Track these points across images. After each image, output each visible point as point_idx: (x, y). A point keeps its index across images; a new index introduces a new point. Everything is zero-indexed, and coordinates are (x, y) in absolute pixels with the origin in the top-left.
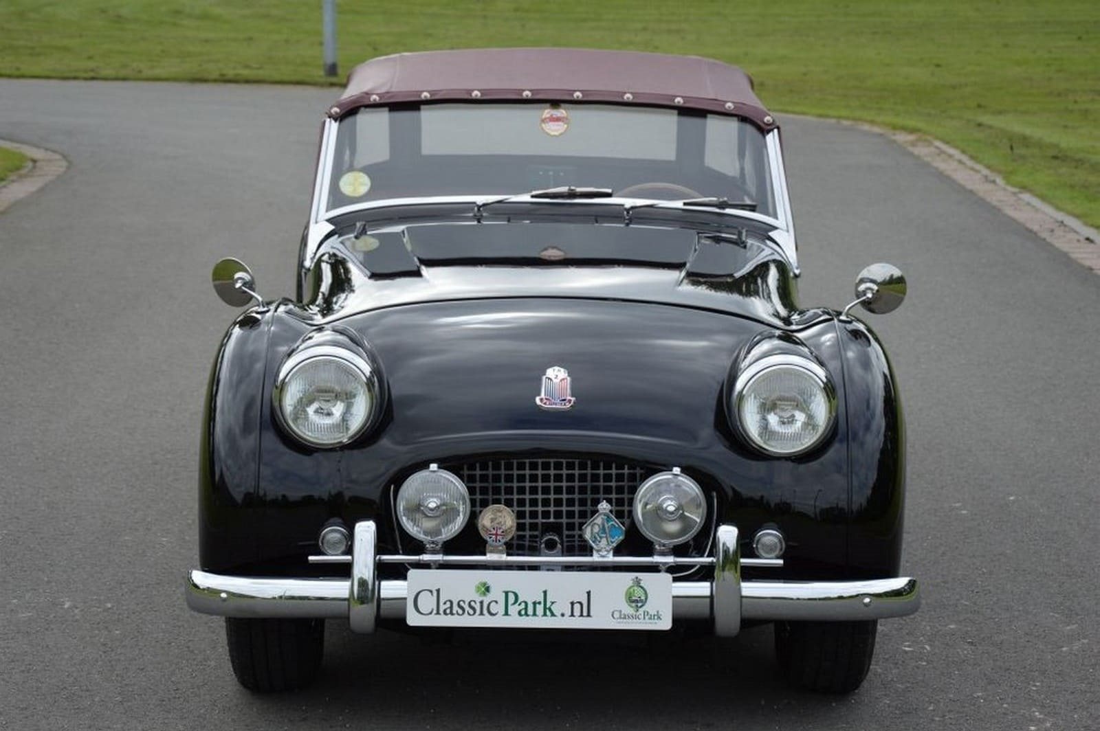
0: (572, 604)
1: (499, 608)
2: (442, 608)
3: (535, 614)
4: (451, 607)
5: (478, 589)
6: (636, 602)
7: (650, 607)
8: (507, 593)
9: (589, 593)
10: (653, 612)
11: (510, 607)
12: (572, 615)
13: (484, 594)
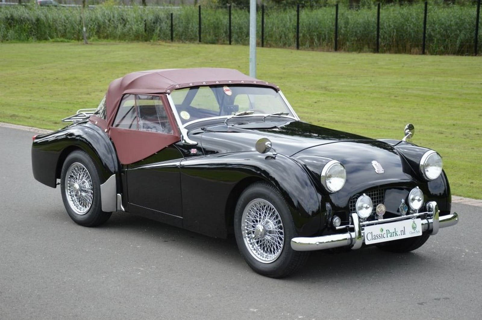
0: (401, 231)
1: (385, 236)
2: (373, 238)
3: (393, 236)
4: (375, 237)
5: (381, 230)
6: (414, 228)
7: (417, 229)
8: (387, 230)
9: (404, 227)
10: (418, 231)
11: (388, 235)
12: (401, 234)
13: (382, 232)
